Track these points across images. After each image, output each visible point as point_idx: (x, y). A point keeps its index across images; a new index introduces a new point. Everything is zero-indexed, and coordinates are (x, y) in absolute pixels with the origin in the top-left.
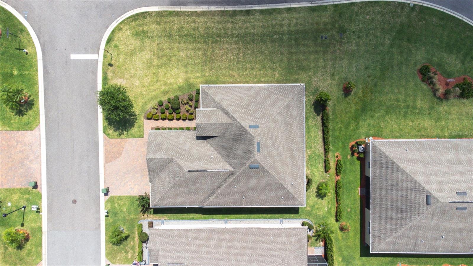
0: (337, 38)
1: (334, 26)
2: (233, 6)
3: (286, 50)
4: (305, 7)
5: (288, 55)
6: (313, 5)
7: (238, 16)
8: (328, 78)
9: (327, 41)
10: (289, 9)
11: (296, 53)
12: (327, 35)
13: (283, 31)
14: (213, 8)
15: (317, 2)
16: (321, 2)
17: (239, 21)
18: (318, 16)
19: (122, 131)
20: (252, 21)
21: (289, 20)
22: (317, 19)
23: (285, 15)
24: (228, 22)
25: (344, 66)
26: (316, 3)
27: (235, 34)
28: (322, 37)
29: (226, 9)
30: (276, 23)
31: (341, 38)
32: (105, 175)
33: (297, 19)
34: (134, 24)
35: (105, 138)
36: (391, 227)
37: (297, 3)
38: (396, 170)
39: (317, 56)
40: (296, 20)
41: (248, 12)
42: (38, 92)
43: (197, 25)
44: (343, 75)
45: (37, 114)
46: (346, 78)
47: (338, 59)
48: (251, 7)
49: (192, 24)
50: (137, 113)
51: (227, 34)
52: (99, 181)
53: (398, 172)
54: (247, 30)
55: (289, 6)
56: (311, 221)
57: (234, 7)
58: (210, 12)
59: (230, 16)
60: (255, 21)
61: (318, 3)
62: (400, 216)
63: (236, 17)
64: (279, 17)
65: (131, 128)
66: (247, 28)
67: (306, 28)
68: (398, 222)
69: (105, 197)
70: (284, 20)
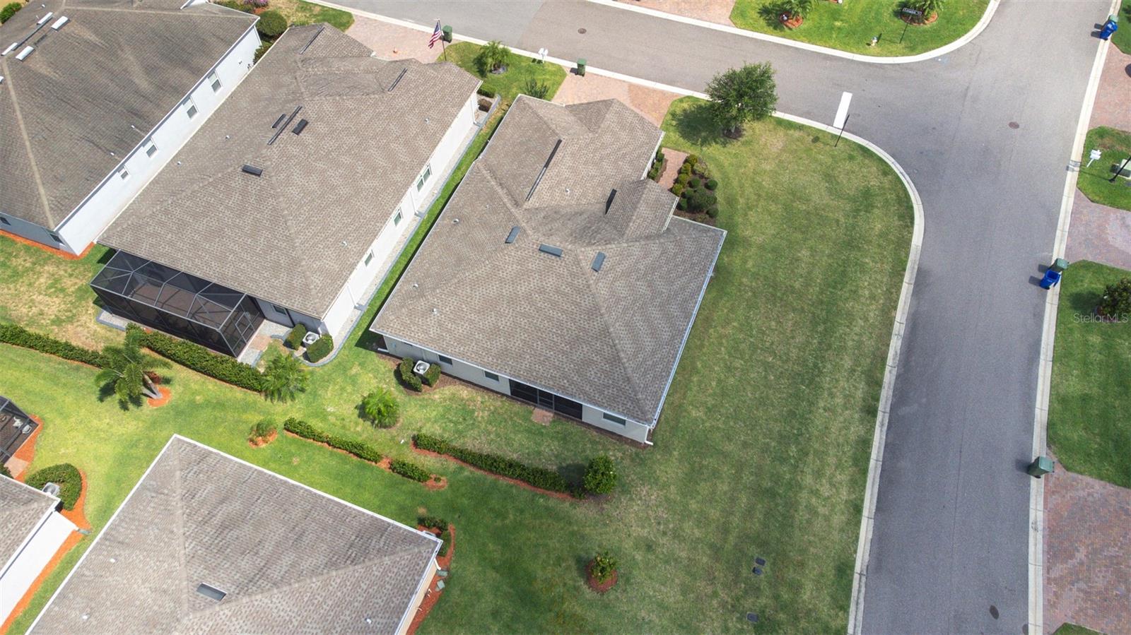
0: (748, 603)
1: (784, 607)
2: (892, 387)
3: (752, 458)
4: (855, 552)
5: (737, 458)
6: (856, 576)
7: (866, 388)
8: (646, 531)
9: (745, 572)
10: (857, 509)
11: (737, 478)
12: (762, 576)
13: (802, 472)
14: (895, 345)
15: (863, 590)
16: (862, 600)
17: (854, 386)
18: (822, 575)
19: (679, 120)
20: (847, 412)
21: (828, 498)
22: (814, 569)
23: (844, 494)
24: (857, 362)
25: (663, 588)
26: (860, 587)
27: (824, 367)
28: (761, 562)
29: (888, 369)
30: (829, 465)
31: (743, 614)
32: (609, 78)
33: (827, 519)
34: (891, 196)
35: (676, 96)
36: (203, 494)
37: (870, 536)
38: (334, 559)
39: (713, 525)
40: (824, 515)
41: (871, 412)
42: (794, 40)
43: (863, 300)
44: (639, 575)
45: (754, 29)
46: (628, 580)
47: (688, 580)
48: (882, 425)
49: (867, 292)
50: (704, 149)
51: (827, 350)
52: (602, 68)
53: (325, 561)
54: (826, 392)
55: (865, 513)
56: (324, 365)
57: (889, 387)
58: (890, 334)
59: (870, 370)
60: (845, 420)
61: (859, 591)
62: (216, 521)
63: (863, 383)
64: (841, 477)
65: (679, 132)
66: (832, 395)
67: (797, 533)
68: (204, 511)
69: (569, 68)
70: (830, 484)
